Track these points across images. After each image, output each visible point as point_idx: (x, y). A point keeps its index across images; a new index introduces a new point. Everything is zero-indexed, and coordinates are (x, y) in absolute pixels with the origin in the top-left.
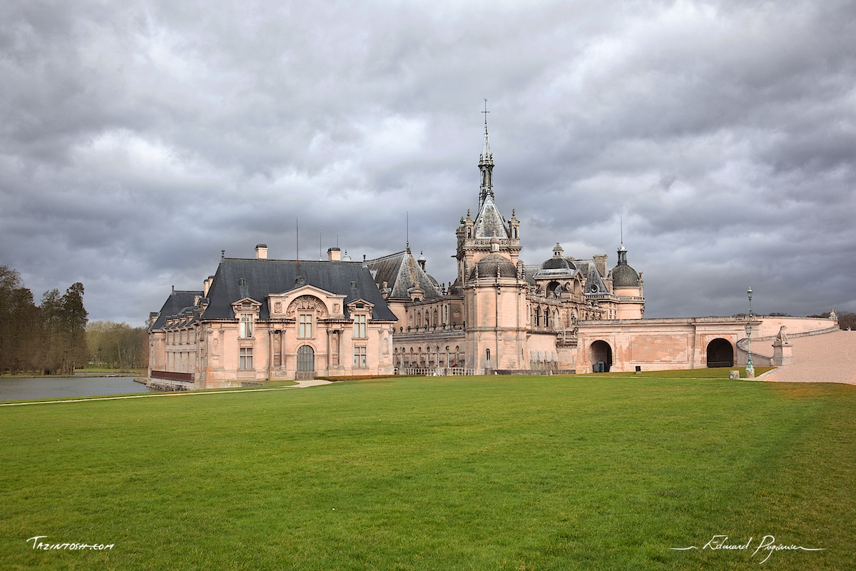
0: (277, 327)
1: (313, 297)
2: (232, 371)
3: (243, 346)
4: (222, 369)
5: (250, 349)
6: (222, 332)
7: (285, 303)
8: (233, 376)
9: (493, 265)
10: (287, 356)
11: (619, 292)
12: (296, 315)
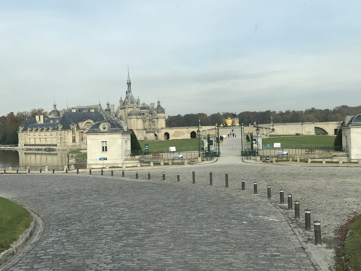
0: (82, 131)
1: (90, 122)
2: (71, 143)
3: (73, 136)
4: (68, 142)
5: (75, 137)
6: (68, 133)
7: (83, 124)
8: (71, 144)
9: (135, 112)
10: (84, 138)
11: (158, 115)
12: (86, 127)
